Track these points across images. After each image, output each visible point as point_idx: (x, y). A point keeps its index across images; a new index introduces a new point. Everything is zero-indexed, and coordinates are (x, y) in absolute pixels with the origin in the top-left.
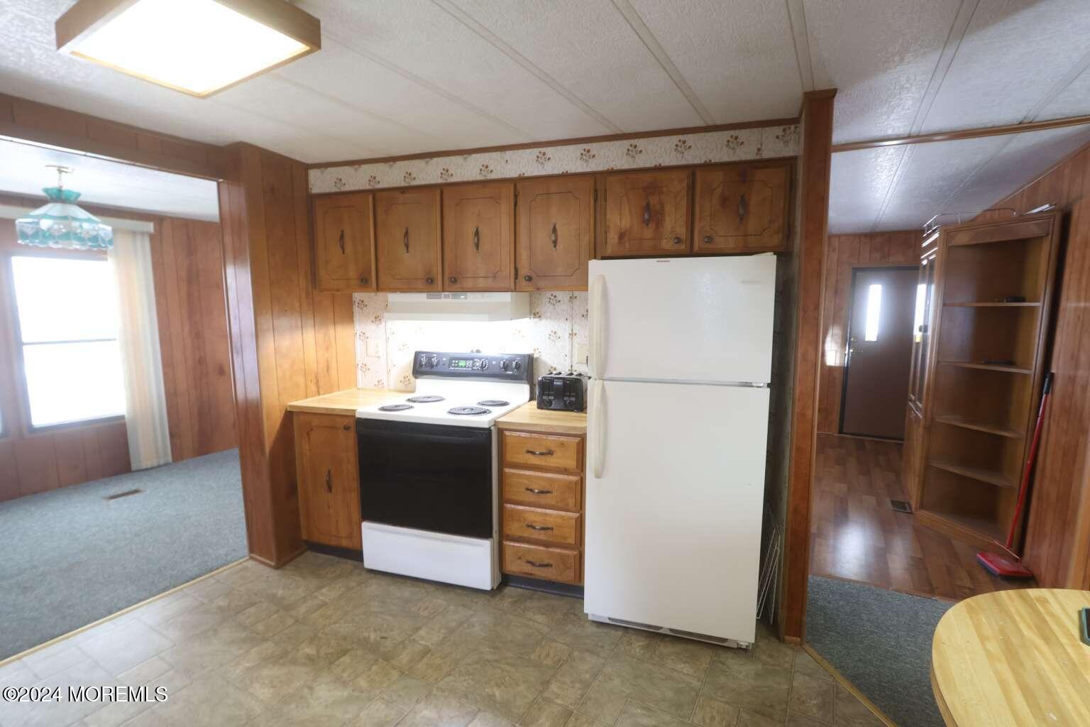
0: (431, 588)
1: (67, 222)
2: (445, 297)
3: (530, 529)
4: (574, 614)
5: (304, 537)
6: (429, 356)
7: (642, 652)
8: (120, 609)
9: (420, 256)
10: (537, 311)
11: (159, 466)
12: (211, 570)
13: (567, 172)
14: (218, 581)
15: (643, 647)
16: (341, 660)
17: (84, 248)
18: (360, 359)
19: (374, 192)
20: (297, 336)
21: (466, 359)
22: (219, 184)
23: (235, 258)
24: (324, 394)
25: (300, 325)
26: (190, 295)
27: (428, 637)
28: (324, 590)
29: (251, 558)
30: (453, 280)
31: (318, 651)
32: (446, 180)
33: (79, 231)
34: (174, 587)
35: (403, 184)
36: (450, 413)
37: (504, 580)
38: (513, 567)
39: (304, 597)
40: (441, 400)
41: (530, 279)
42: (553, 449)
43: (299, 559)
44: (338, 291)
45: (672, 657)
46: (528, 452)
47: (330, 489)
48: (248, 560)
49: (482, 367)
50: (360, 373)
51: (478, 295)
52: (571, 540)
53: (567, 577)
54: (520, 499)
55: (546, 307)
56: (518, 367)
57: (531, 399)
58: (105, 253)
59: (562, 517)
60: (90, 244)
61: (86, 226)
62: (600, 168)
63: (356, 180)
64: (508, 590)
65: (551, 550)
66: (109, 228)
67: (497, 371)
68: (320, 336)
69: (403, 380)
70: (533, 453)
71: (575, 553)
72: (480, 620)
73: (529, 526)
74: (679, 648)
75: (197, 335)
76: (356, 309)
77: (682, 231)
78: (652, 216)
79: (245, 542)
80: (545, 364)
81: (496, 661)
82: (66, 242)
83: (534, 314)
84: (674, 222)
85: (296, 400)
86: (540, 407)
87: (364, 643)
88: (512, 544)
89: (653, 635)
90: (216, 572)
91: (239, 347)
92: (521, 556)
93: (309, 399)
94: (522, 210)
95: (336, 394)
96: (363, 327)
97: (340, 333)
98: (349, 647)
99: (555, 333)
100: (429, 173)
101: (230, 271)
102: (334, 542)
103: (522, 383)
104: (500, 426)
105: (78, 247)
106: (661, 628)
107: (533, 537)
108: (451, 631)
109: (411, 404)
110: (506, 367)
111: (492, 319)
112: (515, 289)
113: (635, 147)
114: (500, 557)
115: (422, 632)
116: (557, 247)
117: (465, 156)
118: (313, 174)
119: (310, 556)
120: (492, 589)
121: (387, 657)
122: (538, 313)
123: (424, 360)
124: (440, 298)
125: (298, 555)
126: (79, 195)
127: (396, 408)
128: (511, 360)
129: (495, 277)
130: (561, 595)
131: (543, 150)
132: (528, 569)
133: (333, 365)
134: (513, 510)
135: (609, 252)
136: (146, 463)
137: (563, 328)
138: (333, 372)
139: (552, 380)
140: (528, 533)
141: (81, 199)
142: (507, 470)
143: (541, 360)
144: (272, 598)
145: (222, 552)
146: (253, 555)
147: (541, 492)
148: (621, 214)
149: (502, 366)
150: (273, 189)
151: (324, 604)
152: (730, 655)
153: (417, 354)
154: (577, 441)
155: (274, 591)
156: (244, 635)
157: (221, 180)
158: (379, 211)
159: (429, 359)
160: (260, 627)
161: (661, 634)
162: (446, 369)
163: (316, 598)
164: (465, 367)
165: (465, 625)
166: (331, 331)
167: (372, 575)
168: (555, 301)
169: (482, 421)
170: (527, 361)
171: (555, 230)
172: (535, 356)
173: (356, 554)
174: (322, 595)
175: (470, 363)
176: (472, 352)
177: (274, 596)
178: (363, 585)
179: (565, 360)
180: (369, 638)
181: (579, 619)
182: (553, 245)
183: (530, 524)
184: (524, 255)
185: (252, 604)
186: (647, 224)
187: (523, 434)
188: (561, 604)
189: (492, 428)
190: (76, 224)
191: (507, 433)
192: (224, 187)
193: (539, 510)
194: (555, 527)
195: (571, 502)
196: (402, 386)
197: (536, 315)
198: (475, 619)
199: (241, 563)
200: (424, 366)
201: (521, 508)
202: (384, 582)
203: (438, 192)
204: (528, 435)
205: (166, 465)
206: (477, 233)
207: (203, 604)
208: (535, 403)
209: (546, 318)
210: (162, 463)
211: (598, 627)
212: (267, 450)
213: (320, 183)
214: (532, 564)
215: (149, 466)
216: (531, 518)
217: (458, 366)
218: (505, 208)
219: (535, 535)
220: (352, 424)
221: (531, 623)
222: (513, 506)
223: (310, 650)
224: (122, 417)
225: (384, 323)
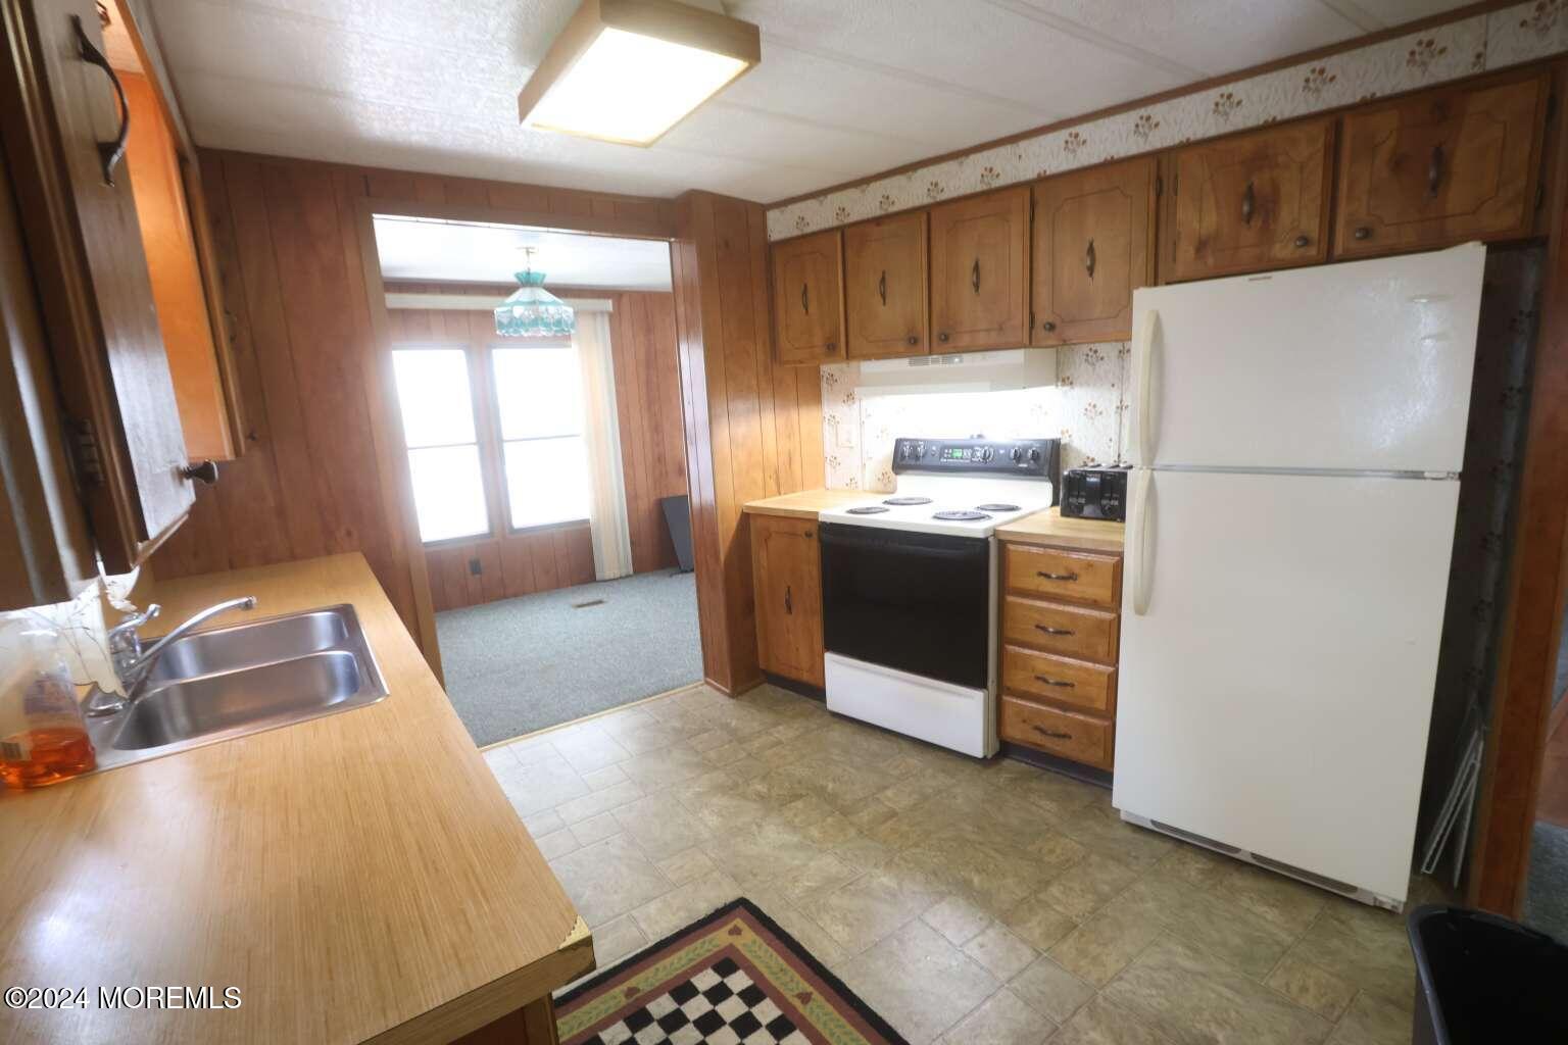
0: (904, 745)
1: (535, 307)
2: (934, 362)
3: (1040, 683)
4: (1100, 809)
5: (762, 666)
6: (914, 443)
7: (1200, 877)
8: (585, 715)
9: (903, 307)
10: (1068, 374)
11: (621, 578)
12: (666, 691)
13: (1112, 158)
14: (673, 702)
15: (1202, 872)
16: (793, 804)
17: (550, 334)
18: (829, 449)
19: (842, 229)
20: (755, 422)
21: (962, 447)
22: (670, 244)
23: (688, 333)
24: (785, 494)
25: (758, 407)
26: (648, 382)
27: (896, 798)
28: (781, 728)
29: (707, 683)
30: (943, 337)
31: (769, 790)
32: (934, 197)
33: (545, 316)
34: (633, 701)
35: (878, 213)
36: (935, 517)
37: (1004, 749)
38: (1015, 732)
39: (759, 732)
40: (928, 502)
41: (1052, 327)
42: (1076, 571)
43: (755, 691)
44: (801, 362)
45: (1252, 895)
46: (1041, 574)
47: (789, 609)
48: (702, 685)
49: (985, 458)
50: (828, 469)
51: (978, 356)
52: (1101, 705)
53: (1092, 756)
54: (1027, 638)
55: (1079, 367)
56: (1036, 457)
57: (1055, 503)
58: (568, 338)
59: (1087, 670)
60: (555, 329)
61: (552, 309)
62: (1168, 142)
63: (821, 216)
64: (1007, 763)
65: (1070, 715)
66: (570, 310)
67: (1004, 463)
68: (781, 421)
69: (880, 476)
70: (1047, 576)
71: (1106, 723)
72: (966, 792)
73: (1038, 678)
74: (1264, 885)
75: (657, 429)
76: (824, 385)
77: (1312, 226)
78: (1258, 206)
79: (701, 664)
80: (1078, 452)
81: (980, 844)
82: (535, 329)
83: (1063, 380)
84: (1299, 213)
85: (754, 500)
86: (1064, 514)
87: (820, 791)
88: (1015, 700)
89: (1222, 858)
90: (672, 692)
91: (693, 432)
92: (1026, 719)
93: (768, 500)
94: (1041, 225)
95: (799, 494)
96: (833, 409)
97: (805, 418)
98: (804, 792)
99: (1095, 406)
100: (911, 193)
101: (684, 348)
102: (794, 675)
103: (1041, 480)
104: (1002, 537)
105: (544, 333)
106: (1237, 850)
107: (1044, 694)
108: (925, 798)
109: (887, 506)
110: (1018, 457)
111: (993, 388)
112: (1031, 343)
113: (1230, 96)
114: (997, 716)
115: (889, 793)
116: (1095, 275)
117: (960, 160)
118: (772, 215)
119: (768, 688)
120: (985, 757)
121: (845, 812)
122: (1068, 378)
123: (907, 450)
124: (927, 364)
125: (755, 686)
126: (544, 276)
127: (867, 511)
128: (1026, 449)
129: (1001, 329)
130: (1082, 781)
131: (1074, 130)
132: (1037, 738)
133: (796, 458)
134: (1017, 655)
135: (1180, 274)
136: (609, 574)
137: (1107, 399)
138: (796, 466)
139: (1083, 475)
140: (1036, 688)
141: (548, 280)
142: (1010, 599)
143: (1070, 447)
144: (725, 727)
145: (678, 672)
146: (709, 680)
147: (1058, 632)
148: (1201, 211)
149: (1012, 455)
150: (727, 244)
151: (779, 743)
152: (1358, 913)
153: (899, 443)
154: (1113, 561)
155: (729, 721)
156: (695, 760)
157: (673, 240)
158: (849, 253)
159: (914, 448)
160: (712, 755)
161: (1238, 861)
162: (935, 462)
163: (771, 734)
164: (962, 458)
165: (944, 795)
166: (794, 414)
167: (836, 720)
168: (1094, 358)
169: (977, 529)
170: (1049, 447)
171: (1091, 250)
172: (1063, 442)
173: (817, 692)
174: (778, 732)
175: (969, 452)
176: (972, 437)
177: (728, 725)
178: (825, 729)
179: (1110, 447)
180: (827, 787)
181: (1107, 816)
182: (1087, 273)
183: (1040, 675)
184: (1043, 293)
185: (706, 730)
186: (1248, 222)
187: (1034, 550)
188: (1082, 794)
189: (991, 539)
190: (542, 308)
191: (1011, 547)
192: (676, 247)
193: (1055, 658)
194: (1076, 683)
195: (1102, 649)
196: (880, 486)
197: (1065, 380)
198: (958, 790)
199: (696, 687)
200: (908, 459)
201: (1027, 652)
202: (849, 729)
203: (924, 217)
204: (1041, 551)
205: (628, 576)
206: (976, 268)
207: (658, 722)
208: (1058, 509)
209: (1081, 385)
210: (623, 575)
211: (1134, 831)
212: (722, 558)
213: (780, 227)
214: (1042, 731)
215: (612, 577)
216: (1041, 667)
217: (952, 458)
218: (1017, 226)
219: (1048, 692)
220: (814, 529)
221: (1034, 808)
222: (1017, 649)
223: (761, 788)
224: (586, 522)
225: (857, 403)
